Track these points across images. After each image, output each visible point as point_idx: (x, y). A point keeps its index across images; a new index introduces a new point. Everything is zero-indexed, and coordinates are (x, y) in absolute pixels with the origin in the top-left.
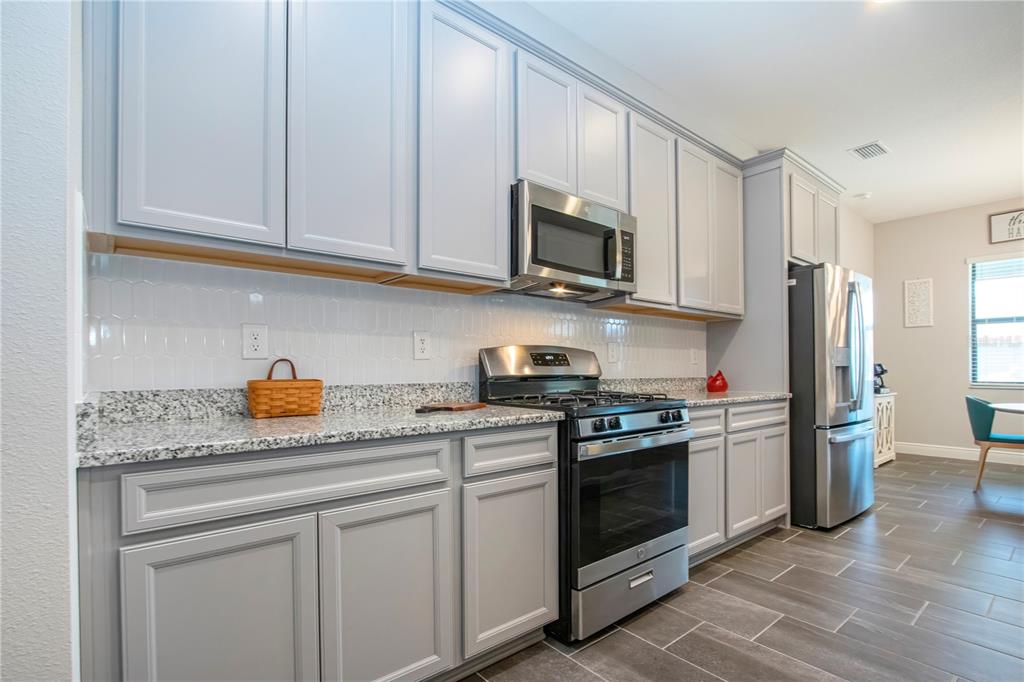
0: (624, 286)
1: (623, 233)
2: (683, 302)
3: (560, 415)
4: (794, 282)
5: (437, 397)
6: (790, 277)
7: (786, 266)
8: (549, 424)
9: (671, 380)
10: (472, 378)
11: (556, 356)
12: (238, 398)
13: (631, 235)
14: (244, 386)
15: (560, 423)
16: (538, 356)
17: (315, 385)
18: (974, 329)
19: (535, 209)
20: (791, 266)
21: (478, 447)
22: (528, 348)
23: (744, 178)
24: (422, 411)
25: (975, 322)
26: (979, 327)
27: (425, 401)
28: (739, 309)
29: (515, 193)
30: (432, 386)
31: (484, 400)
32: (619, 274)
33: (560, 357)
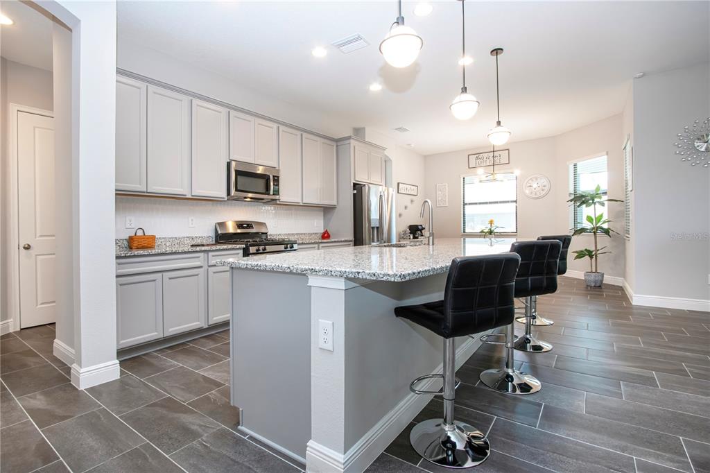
0: (274, 197)
1: (274, 176)
2: (304, 202)
3: (244, 246)
4: (355, 192)
5: (199, 242)
6: (354, 189)
7: (352, 185)
8: (239, 249)
9: (304, 234)
10: (212, 234)
11: (248, 225)
12: (125, 242)
13: (278, 177)
14: (128, 238)
15: (244, 249)
16: (240, 225)
17: (153, 238)
18: (464, 208)
19: (236, 171)
20: (355, 185)
21: (213, 256)
22: (236, 222)
23: (337, 146)
24: (192, 246)
25: (464, 204)
26: (466, 206)
27: (193, 243)
28: (334, 203)
29: (229, 165)
30: (196, 237)
31: (217, 242)
32: (272, 193)
33: (249, 225)
